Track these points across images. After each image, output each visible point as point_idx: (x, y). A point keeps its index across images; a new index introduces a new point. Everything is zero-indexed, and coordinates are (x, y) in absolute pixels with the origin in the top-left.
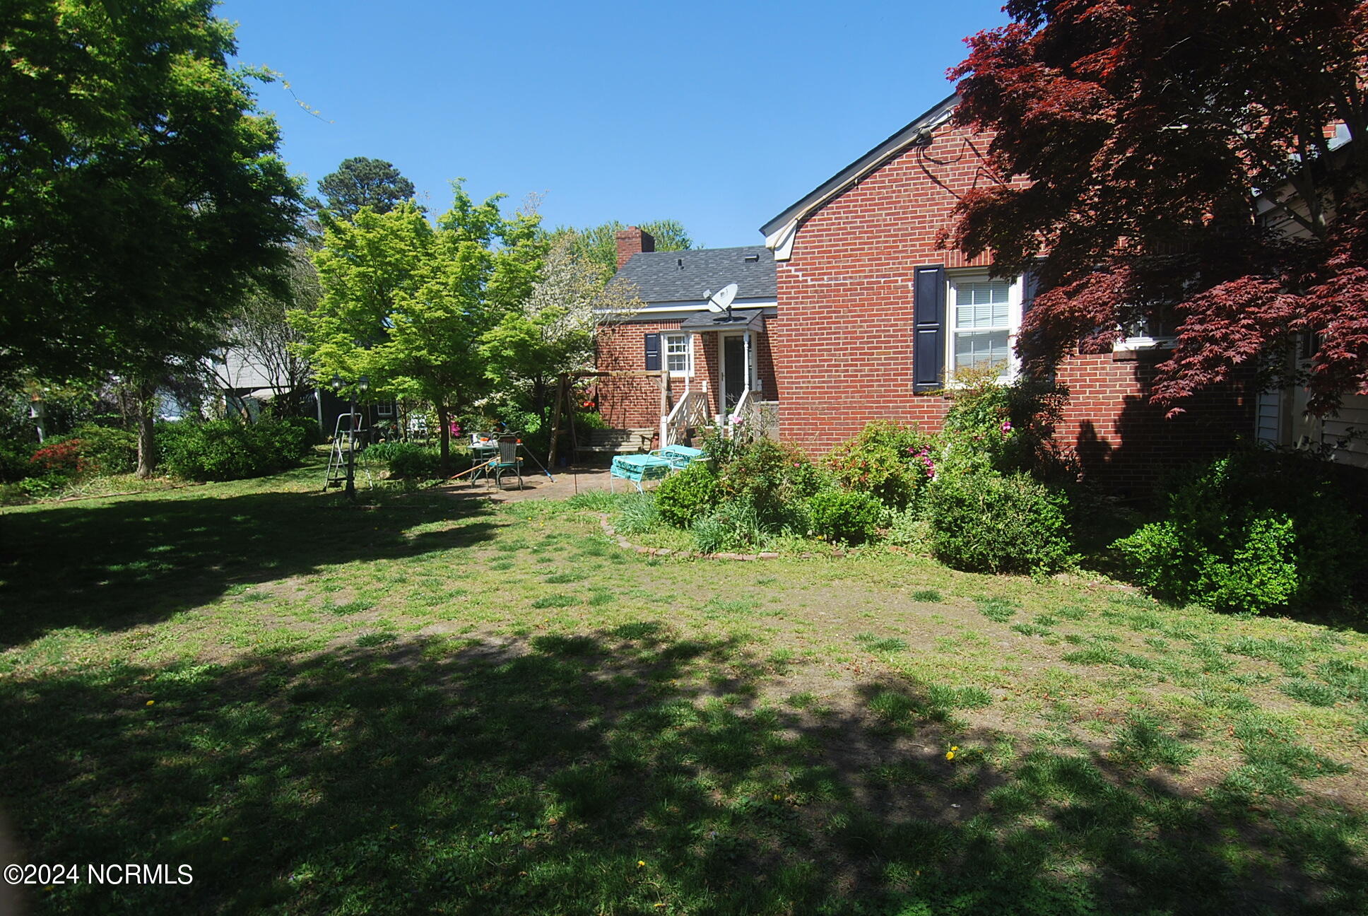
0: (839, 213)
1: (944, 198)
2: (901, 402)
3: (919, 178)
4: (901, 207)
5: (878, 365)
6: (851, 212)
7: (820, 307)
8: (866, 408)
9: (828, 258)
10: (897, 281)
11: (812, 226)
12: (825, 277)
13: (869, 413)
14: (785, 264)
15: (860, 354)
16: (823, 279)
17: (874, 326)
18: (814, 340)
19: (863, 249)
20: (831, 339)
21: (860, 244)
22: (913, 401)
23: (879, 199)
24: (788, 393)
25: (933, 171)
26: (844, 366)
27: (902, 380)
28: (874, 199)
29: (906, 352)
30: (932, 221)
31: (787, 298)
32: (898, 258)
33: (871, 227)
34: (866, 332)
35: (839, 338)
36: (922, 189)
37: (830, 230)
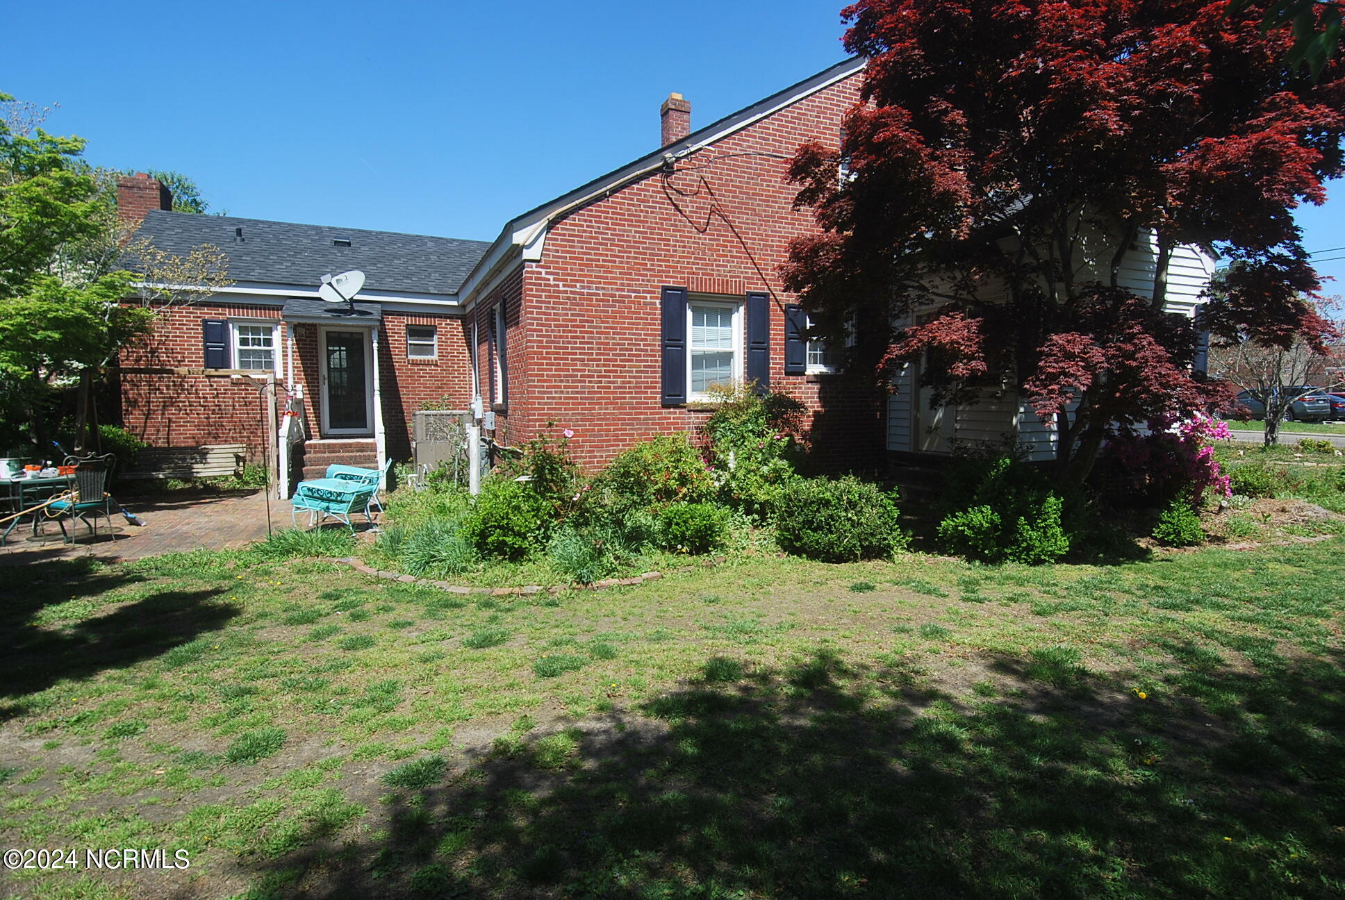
0: (591, 221)
1: (685, 226)
2: (651, 414)
3: (663, 203)
4: (649, 228)
5: (630, 377)
6: (602, 223)
7: (572, 315)
8: (619, 419)
9: (580, 265)
10: (646, 298)
11: (562, 229)
12: (578, 285)
13: (622, 424)
14: (534, 264)
15: (613, 366)
16: (575, 287)
17: (626, 339)
18: (567, 348)
19: (615, 262)
20: (584, 348)
21: (611, 256)
22: (661, 413)
23: (629, 215)
24: (539, 404)
25: (676, 200)
26: (598, 377)
27: (651, 393)
28: (624, 215)
29: (655, 367)
30: (675, 246)
31: (537, 301)
32: (646, 275)
33: (621, 241)
34: (618, 344)
35: (592, 349)
36: (667, 214)
37: (582, 237)
